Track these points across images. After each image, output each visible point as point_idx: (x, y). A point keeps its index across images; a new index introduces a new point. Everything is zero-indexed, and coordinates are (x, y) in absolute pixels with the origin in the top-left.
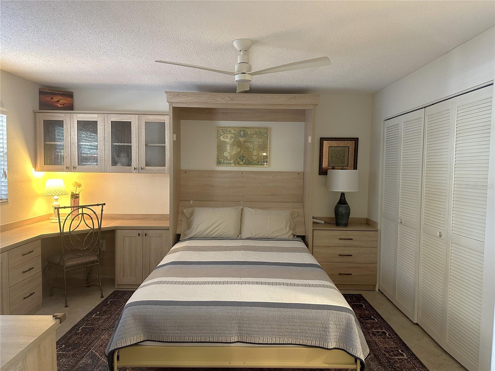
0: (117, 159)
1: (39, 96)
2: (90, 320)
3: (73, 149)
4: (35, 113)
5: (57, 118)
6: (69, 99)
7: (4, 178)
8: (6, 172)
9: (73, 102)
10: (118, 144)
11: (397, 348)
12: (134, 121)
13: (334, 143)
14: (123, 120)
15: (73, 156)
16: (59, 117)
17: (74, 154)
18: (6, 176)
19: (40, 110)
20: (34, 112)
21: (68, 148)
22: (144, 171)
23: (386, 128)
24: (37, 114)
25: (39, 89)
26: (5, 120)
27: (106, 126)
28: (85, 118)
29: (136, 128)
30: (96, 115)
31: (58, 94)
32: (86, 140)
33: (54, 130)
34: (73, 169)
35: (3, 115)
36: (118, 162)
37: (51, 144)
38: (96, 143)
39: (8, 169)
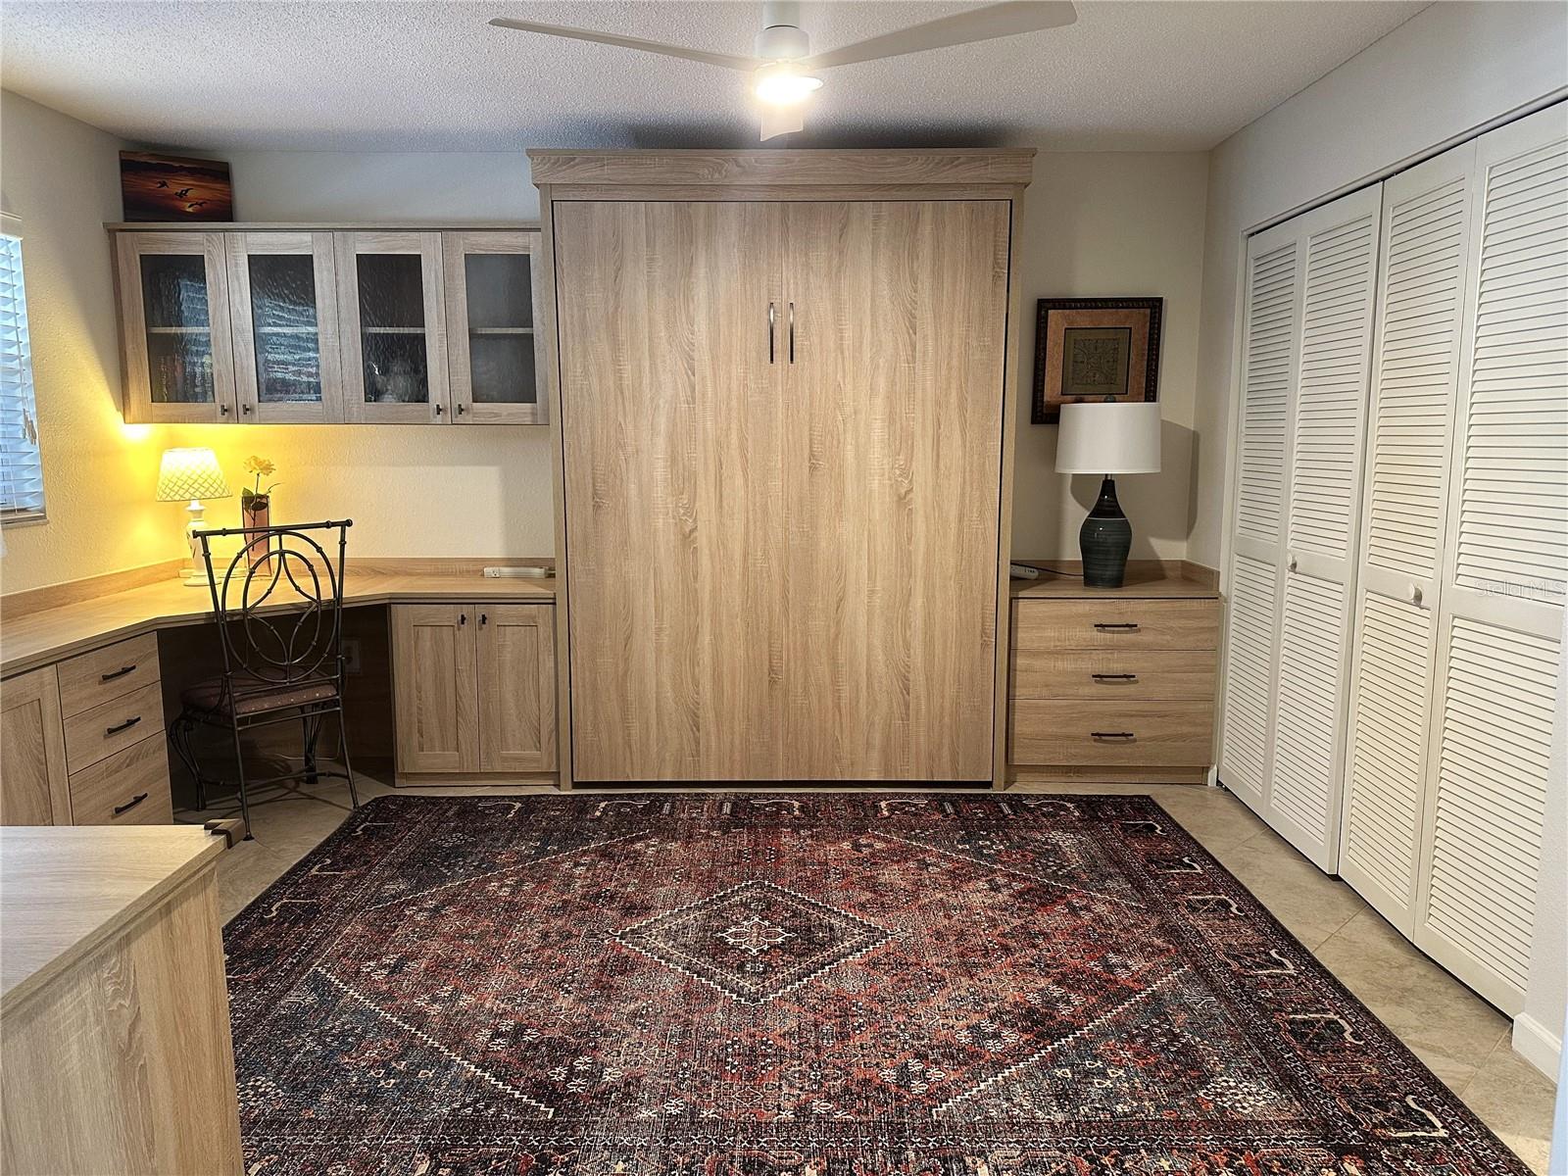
0: (380, 379)
1: (122, 176)
2: (302, 883)
3: (240, 348)
4: (112, 232)
5: (184, 248)
6: (218, 186)
7: (29, 442)
8: (32, 422)
9: (230, 196)
10: (382, 330)
11: (1263, 945)
12: (431, 253)
13: (1083, 319)
14: (394, 249)
15: (242, 372)
16: (189, 243)
17: (245, 364)
18: (34, 437)
19: (126, 220)
20: (109, 231)
21: (225, 347)
22: (467, 417)
23: (1252, 260)
24: (117, 234)
25: (120, 152)
26: (17, 254)
27: (341, 273)
28: (272, 245)
29: (436, 277)
30: (307, 237)
31: (182, 168)
32: (281, 318)
33: (175, 287)
34: (245, 413)
35: (9, 238)
36: (387, 390)
37: (169, 334)
38: (311, 329)
39: (37, 413)
